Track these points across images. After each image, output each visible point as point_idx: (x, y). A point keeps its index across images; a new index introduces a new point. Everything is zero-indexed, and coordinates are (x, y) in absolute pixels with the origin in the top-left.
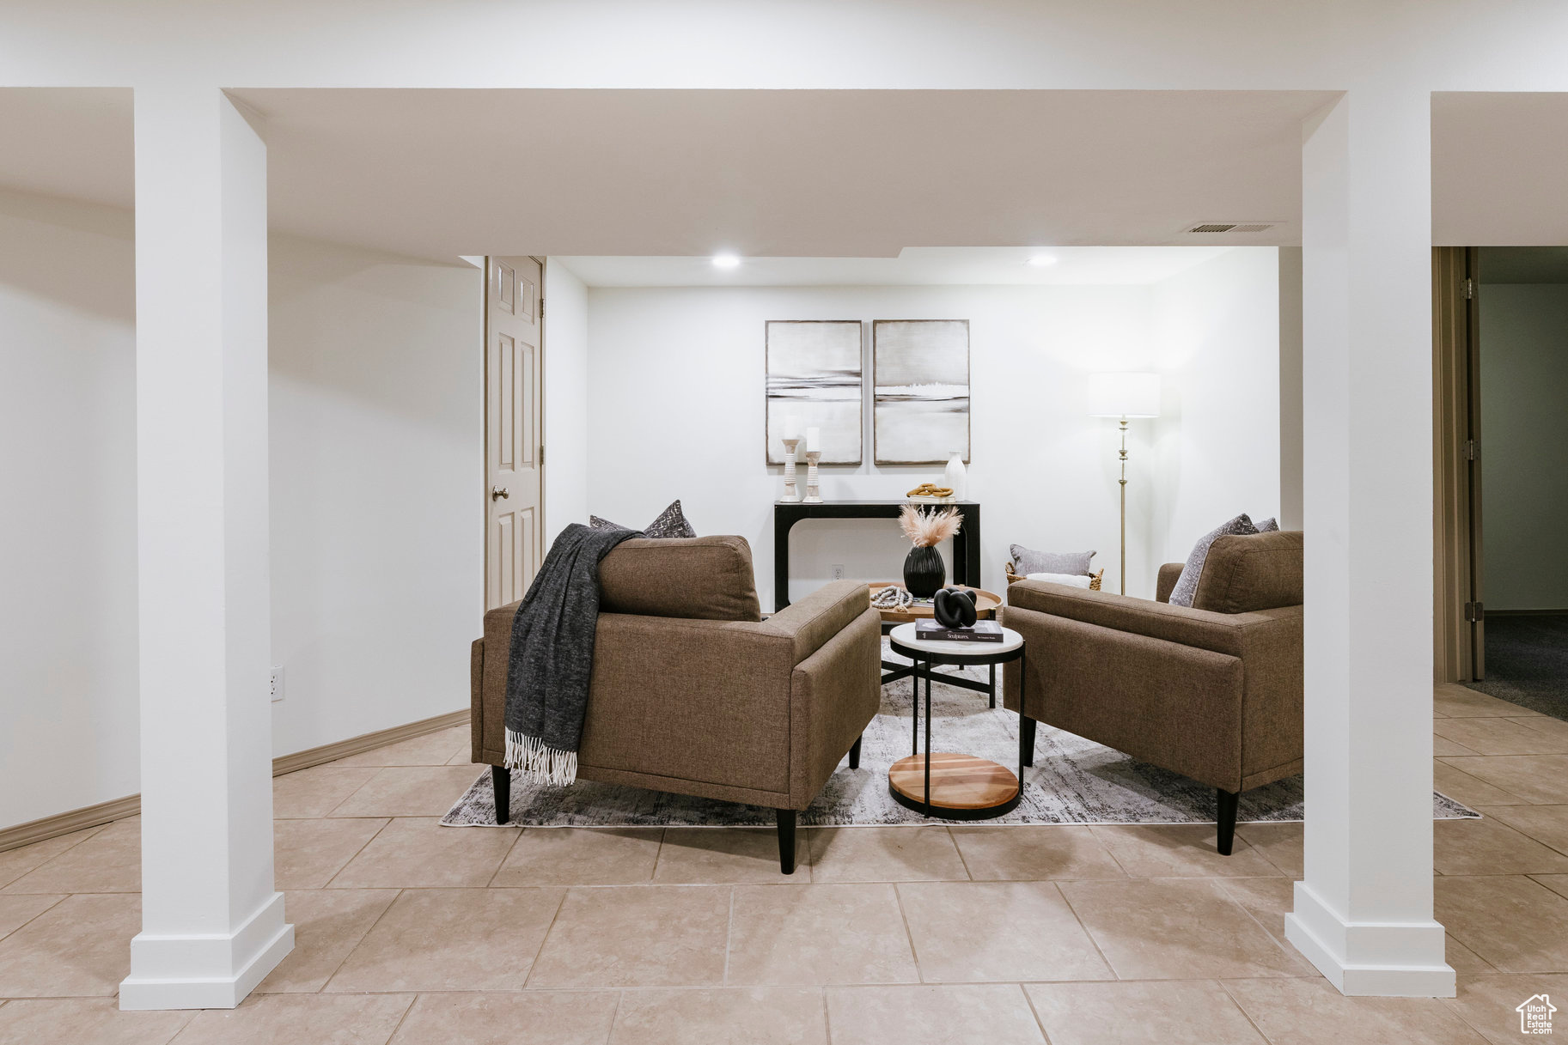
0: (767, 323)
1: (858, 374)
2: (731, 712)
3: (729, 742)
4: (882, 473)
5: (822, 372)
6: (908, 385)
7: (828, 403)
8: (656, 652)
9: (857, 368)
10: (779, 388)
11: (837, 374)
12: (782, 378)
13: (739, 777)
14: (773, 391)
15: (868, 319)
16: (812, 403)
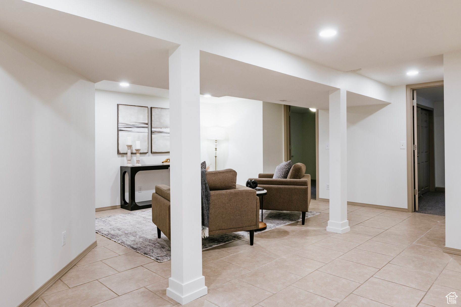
0: (118, 105)
1: (147, 124)
2: (244, 209)
3: (243, 217)
4: (153, 156)
5: (136, 123)
6: (161, 128)
7: (138, 133)
8: (226, 198)
9: (147, 122)
10: (123, 127)
11: (141, 124)
12: (123, 124)
13: (246, 225)
14: (120, 128)
15: (149, 107)
16: (133, 133)
